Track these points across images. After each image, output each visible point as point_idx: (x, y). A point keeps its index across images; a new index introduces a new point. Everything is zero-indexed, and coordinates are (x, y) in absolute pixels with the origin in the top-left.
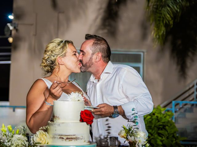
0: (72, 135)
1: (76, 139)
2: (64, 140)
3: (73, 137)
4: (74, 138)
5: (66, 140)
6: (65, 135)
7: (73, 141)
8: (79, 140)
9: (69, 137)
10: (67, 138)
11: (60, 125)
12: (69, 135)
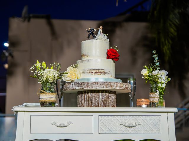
0: (100, 70)
1: (104, 73)
2: (93, 74)
3: (101, 71)
4: (102, 73)
5: (95, 74)
6: (94, 70)
7: (101, 74)
8: (106, 75)
9: (98, 71)
10: (96, 73)
11: (89, 61)
12: (97, 70)
